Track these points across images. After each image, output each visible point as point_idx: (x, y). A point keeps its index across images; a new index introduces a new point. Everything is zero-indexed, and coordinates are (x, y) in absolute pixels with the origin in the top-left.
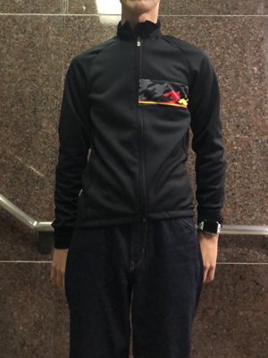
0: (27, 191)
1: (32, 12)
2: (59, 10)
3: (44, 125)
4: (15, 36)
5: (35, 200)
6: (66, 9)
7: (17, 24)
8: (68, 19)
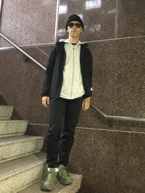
0: (104, 105)
1: (104, 39)
2: (114, 38)
3: (109, 81)
4: (98, 49)
5: (106, 108)
6: (117, 36)
7: (98, 44)
8: (117, 40)
